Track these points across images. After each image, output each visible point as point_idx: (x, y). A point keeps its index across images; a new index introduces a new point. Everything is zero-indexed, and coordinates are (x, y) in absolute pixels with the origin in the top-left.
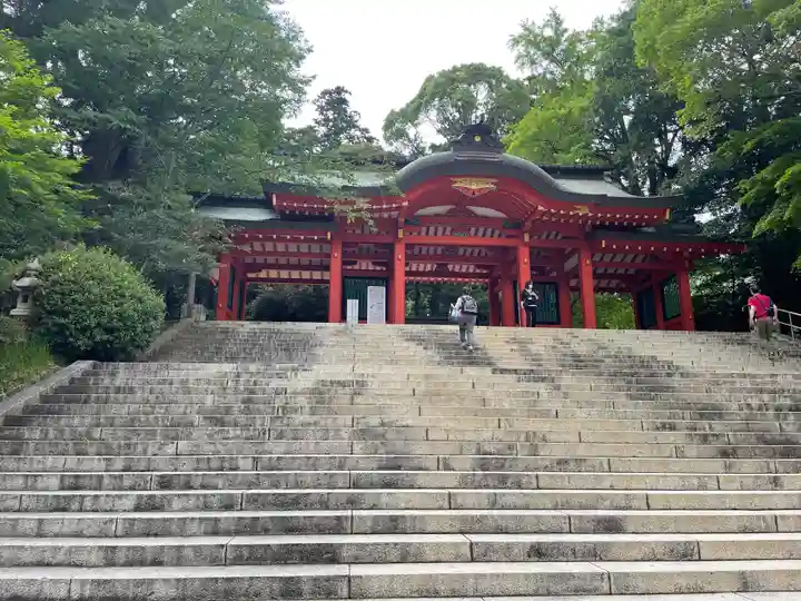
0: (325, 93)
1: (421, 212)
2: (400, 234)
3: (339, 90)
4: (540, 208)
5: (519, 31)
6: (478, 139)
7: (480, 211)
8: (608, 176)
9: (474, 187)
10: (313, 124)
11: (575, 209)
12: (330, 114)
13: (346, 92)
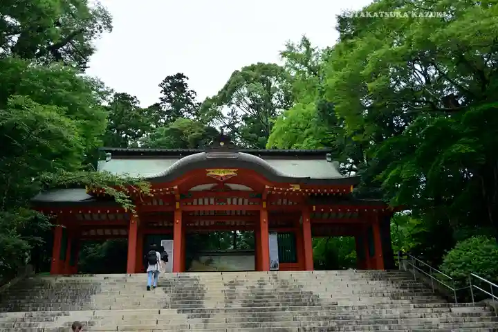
0: (168, 78)
1: (194, 189)
2: (178, 205)
3: (180, 76)
4: (267, 187)
5: (285, 49)
6: (222, 144)
7: (234, 186)
8: (329, 157)
9: (222, 175)
10: (159, 101)
11: (291, 187)
12: (172, 94)
13: (185, 77)
